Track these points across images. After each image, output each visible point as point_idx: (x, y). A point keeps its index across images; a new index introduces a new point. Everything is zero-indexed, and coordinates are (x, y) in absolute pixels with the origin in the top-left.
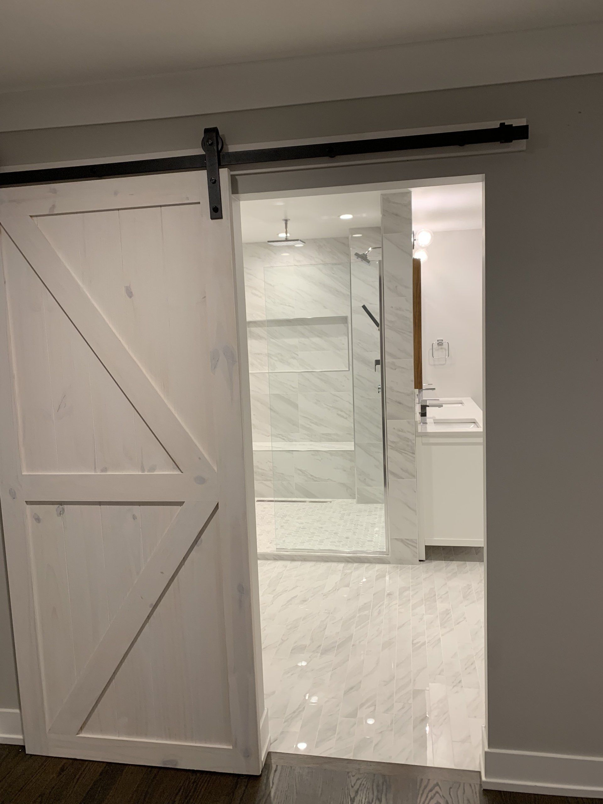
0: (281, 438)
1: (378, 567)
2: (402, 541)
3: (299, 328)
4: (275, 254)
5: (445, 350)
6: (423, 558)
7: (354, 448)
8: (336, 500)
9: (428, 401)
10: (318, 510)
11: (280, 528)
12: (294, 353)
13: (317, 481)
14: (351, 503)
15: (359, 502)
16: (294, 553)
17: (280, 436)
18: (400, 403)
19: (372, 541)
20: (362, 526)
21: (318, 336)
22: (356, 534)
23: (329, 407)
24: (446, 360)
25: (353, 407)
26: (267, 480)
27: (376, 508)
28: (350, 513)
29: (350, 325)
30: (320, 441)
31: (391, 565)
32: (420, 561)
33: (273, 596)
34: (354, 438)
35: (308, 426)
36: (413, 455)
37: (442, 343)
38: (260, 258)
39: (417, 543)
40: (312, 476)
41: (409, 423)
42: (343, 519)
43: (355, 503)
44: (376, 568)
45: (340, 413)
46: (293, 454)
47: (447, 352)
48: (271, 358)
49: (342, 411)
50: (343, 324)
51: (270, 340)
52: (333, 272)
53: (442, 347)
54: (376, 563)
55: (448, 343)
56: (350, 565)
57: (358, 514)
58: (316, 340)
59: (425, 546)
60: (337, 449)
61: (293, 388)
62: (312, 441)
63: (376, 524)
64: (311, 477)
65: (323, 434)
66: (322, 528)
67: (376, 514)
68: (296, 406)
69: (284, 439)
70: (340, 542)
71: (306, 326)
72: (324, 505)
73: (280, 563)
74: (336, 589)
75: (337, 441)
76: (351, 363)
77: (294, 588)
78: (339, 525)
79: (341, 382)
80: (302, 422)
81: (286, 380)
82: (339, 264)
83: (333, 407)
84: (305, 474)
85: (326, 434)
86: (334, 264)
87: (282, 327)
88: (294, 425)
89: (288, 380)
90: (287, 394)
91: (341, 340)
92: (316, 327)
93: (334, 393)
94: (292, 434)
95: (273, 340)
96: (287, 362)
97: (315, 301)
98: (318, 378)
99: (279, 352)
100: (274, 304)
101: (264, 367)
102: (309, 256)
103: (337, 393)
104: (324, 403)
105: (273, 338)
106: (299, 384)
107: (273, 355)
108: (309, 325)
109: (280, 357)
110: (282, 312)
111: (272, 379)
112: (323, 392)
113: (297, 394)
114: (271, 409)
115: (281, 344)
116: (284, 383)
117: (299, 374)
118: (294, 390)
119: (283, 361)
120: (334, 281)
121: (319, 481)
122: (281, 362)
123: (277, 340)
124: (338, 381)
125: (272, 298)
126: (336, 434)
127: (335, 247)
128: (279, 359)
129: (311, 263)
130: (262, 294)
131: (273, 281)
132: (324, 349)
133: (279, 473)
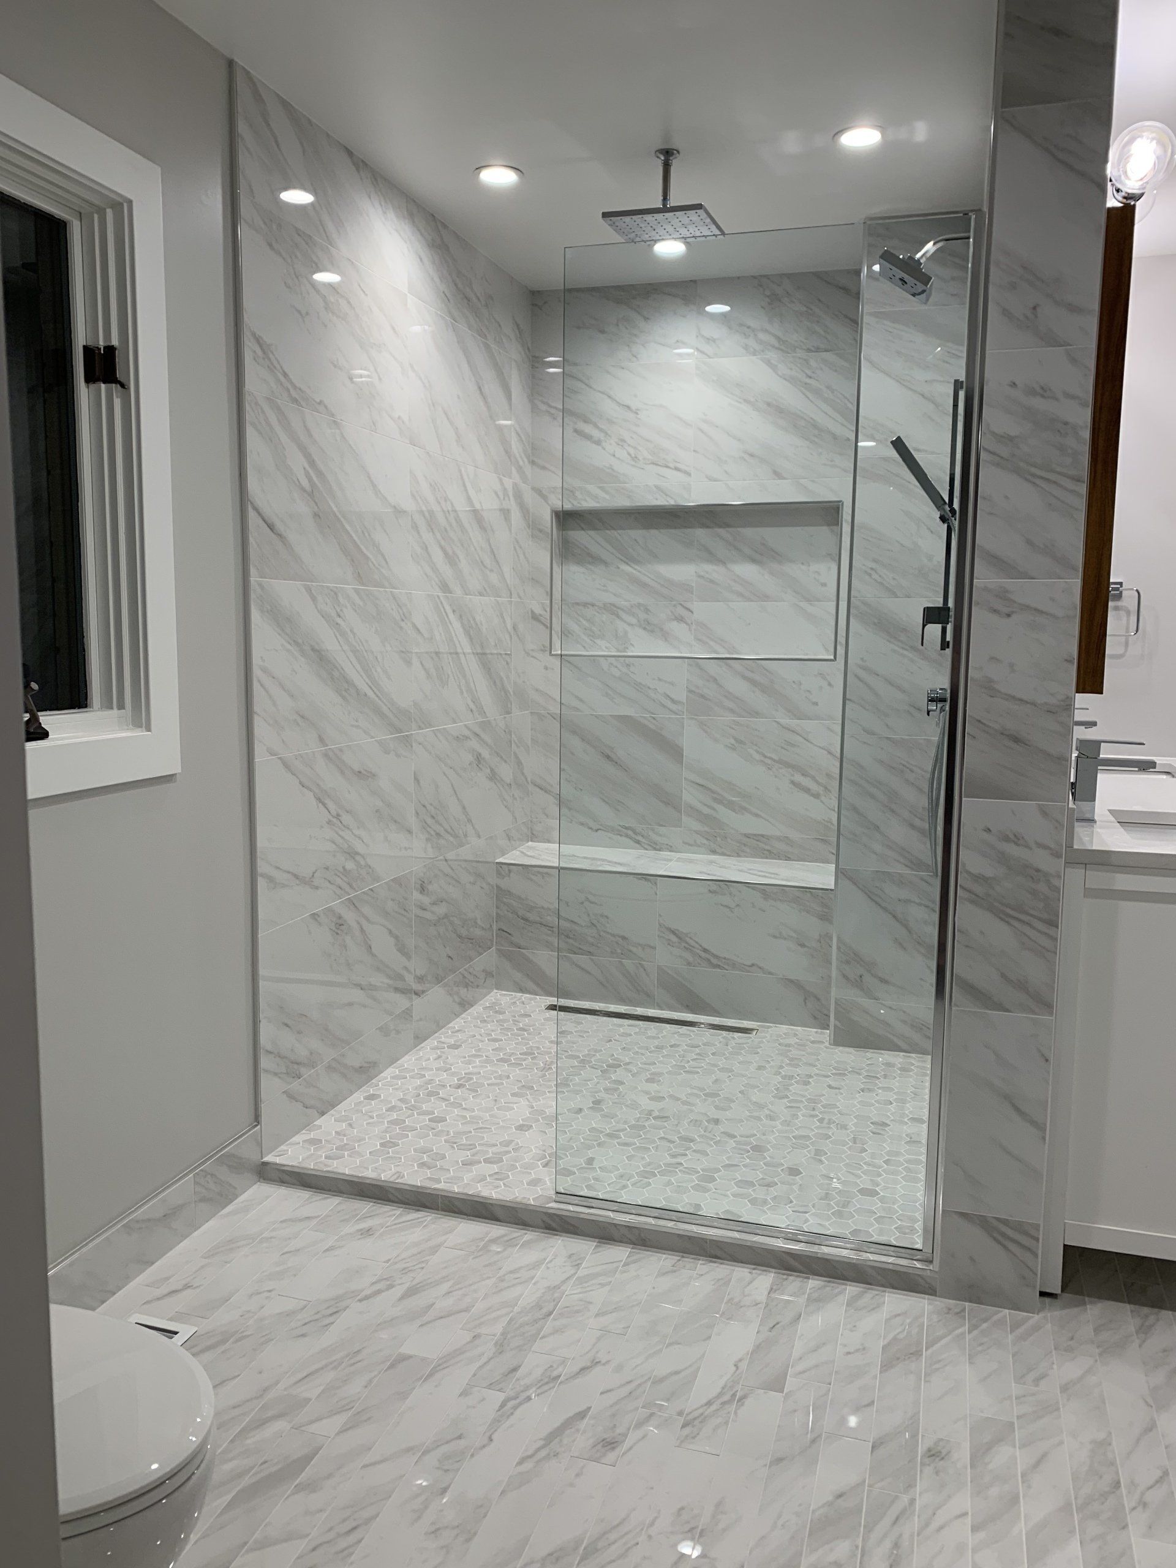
0: (631, 838)
1: (893, 1302)
2: (983, 1223)
3: (700, 534)
4: (646, 319)
5: (1128, 613)
6: (1056, 1287)
7: (833, 883)
8: (769, 1027)
9: (1102, 744)
10: (713, 1054)
11: (591, 1108)
12: (681, 605)
13: (718, 966)
14: (813, 1042)
15: (839, 1041)
16: (611, 1214)
17: (630, 833)
18: (1016, 740)
19: (872, 1193)
20: (844, 1127)
21: (754, 561)
22: (823, 1158)
23: (769, 761)
24: (1127, 644)
25: (838, 764)
26: (582, 952)
27: (889, 1065)
28: (810, 1076)
29: (846, 528)
30: (739, 856)
31: (940, 1303)
32: (1043, 1294)
33: (501, 1396)
34: (838, 855)
35: (706, 810)
36: (1051, 931)
37: (1121, 592)
38: (602, 332)
39: (1037, 1240)
40: (705, 950)
41: (1044, 813)
42: (787, 1097)
43: (827, 1044)
44: (885, 1312)
45: (798, 778)
46: (656, 883)
47: (1134, 618)
48: (618, 616)
49: (804, 773)
50: (828, 525)
51: (618, 568)
52: (809, 372)
53: (1119, 603)
54: (883, 1286)
55: (1137, 591)
56: (794, 1283)
57: (833, 1084)
58: (747, 570)
59: (1065, 1246)
60: (782, 880)
61: (673, 701)
62: (714, 852)
63: (887, 1125)
64: (702, 954)
65: (747, 836)
66: (717, 1121)
67: (889, 1089)
68: (676, 753)
69: (638, 842)
70: (768, 1185)
71: (721, 531)
72: (733, 1038)
73: (560, 1246)
74: (734, 1395)
75: (788, 859)
76: (842, 639)
77: (583, 1369)
78: (771, 1118)
79: (808, 691)
80: (690, 796)
81: (654, 679)
82: (826, 351)
83: (780, 762)
84: (687, 943)
85: (755, 835)
86: (813, 349)
87: (654, 532)
88: (667, 804)
89: (660, 680)
90: (654, 718)
91: (818, 573)
92: (749, 532)
93: (786, 721)
94: (662, 830)
95: (627, 568)
96: (662, 630)
97: (752, 455)
98: (745, 678)
99: (641, 601)
100: (633, 463)
101: (598, 641)
102: (741, 325)
103: (794, 723)
104: (755, 748)
105: (627, 564)
106: (690, 691)
107: (622, 610)
108: (728, 526)
109: (642, 616)
110: (656, 487)
111: (618, 674)
112: (754, 717)
113: (683, 718)
114: (608, 757)
115: (648, 581)
116: (649, 688)
117: (690, 665)
118: (674, 707)
119: (649, 627)
120: (808, 398)
121: (726, 967)
122: (645, 629)
123: (639, 568)
124: (800, 689)
125: (629, 445)
126: (786, 840)
127: (820, 300)
128: (639, 621)
129: (746, 345)
130: (602, 435)
131: (636, 396)
132: (766, 598)
133: (613, 935)
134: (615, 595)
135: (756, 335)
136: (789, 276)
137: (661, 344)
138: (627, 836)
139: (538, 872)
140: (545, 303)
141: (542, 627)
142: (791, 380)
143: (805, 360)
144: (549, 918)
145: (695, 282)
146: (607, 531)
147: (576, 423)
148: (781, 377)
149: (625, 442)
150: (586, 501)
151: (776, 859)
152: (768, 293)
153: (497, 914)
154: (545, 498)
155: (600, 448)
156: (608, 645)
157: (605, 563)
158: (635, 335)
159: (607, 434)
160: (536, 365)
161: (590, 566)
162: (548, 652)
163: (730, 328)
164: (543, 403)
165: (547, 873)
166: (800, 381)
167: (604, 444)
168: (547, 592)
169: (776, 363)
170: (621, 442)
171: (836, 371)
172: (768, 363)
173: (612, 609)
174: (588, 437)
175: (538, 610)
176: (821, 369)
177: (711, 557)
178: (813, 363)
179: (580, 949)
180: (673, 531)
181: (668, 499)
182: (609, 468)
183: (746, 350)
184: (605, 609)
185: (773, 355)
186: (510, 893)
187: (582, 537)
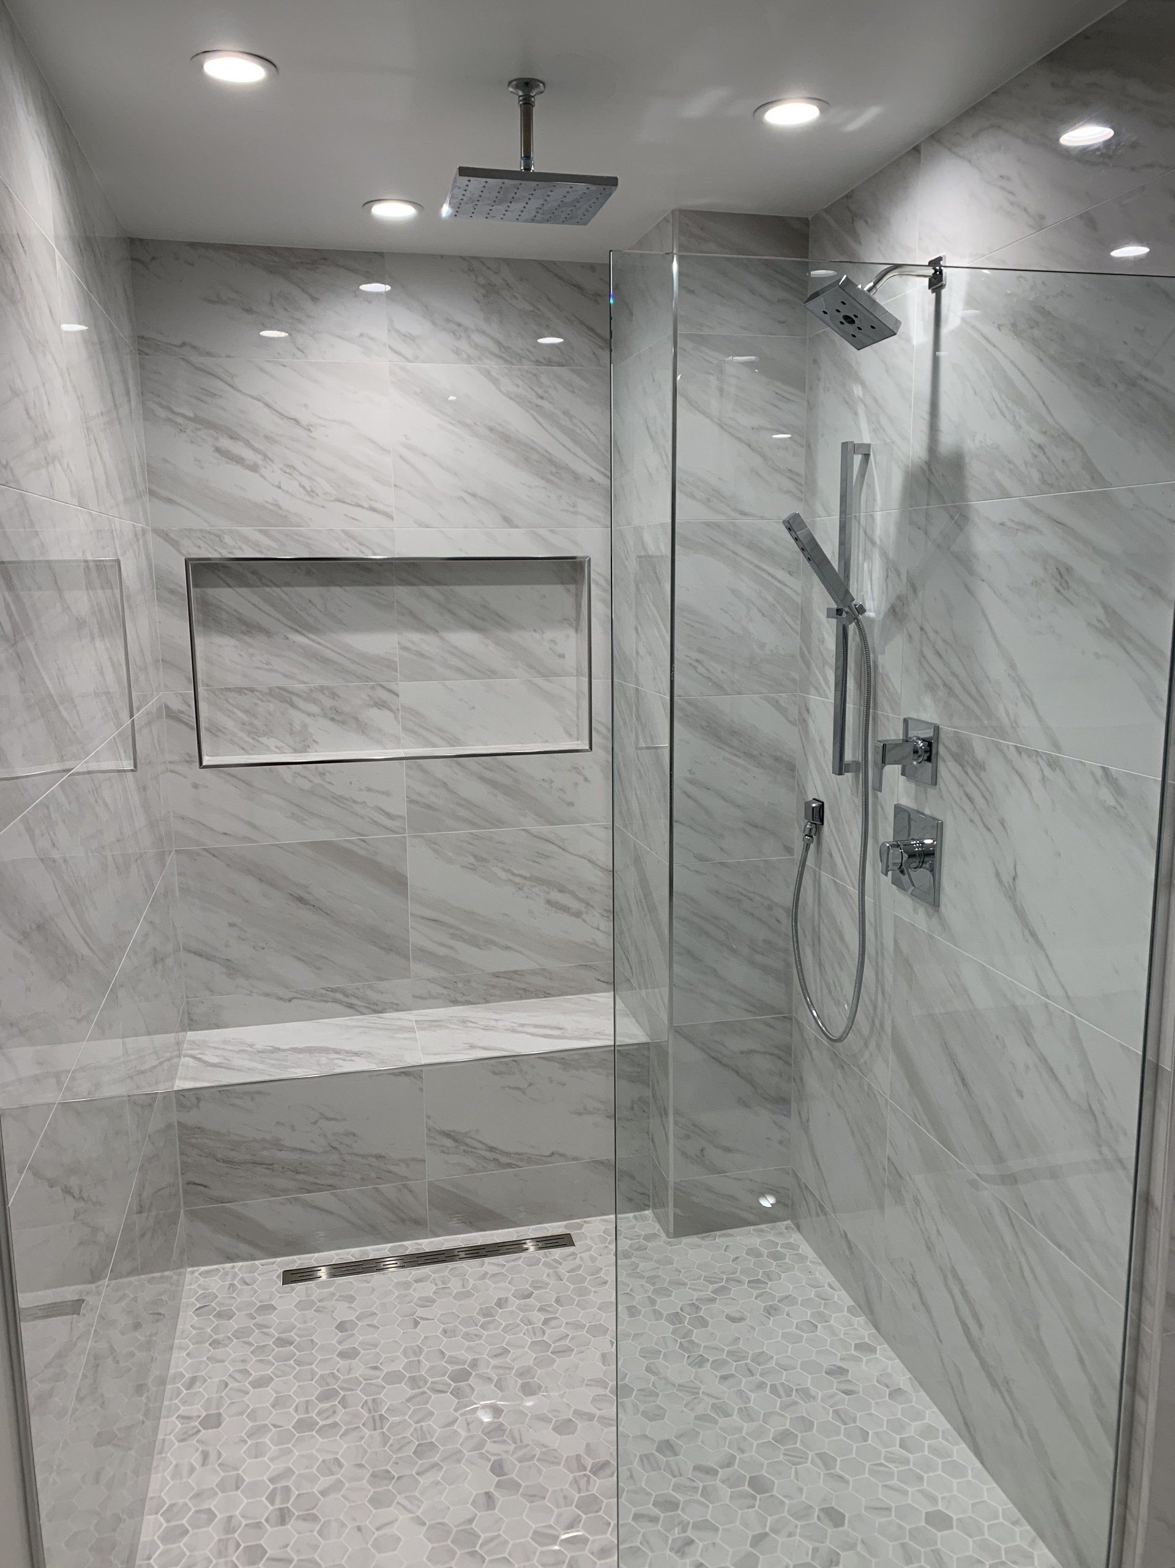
3: (402, 593)
4: (314, 299)
8: (579, 1226)
12: (382, 686)
13: (510, 1165)
14: (647, 1239)
17: (339, 996)
21: (474, 628)
23: (518, 880)
26: (320, 1187)
30: (487, 1001)
35: (442, 951)
38: (249, 311)
40: (492, 1149)
43: (666, 1236)
45: (555, 896)
48: (292, 704)
49: (562, 890)
50: (563, 583)
51: (288, 639)
52: (540, 392)
58: (466, 640)
61: (389, 815)
64: (488, 1154)
65: (496, 975)
68: (398, 882)
69: (351, 1006)
71: (429, 590)
75: (547, 995)
79: (561, 790)
80: (418, 936)
81: (361, 790)
82: (560, 365)
83: (532, 879)
84: (467, 1145)
85: (506, 972)
86: (543, 361)
87: (336, 590)
88: (389, 950)
89: (369, 790)
90: (363, 841)
91: (553, 641)
92: (466, 591)
93: (536, 828)
94: (384, 985)
95: (299, 639)
96: (357, 719)
97: (474, 495)
98: (482, 779)
99: (326, 683)
100: (309, 499)
101: (263, 740)
102: (448, 320)
103: (545, 829)
104: (500, 865)
105: (297, 631)
106: (411, 801)
107: (298, 695)
108: (439, 583)
109: (328, 702)
110: (345, 532)
111: (307, 786)
112: (498, 827)
113: (405, 837)
114: (300, 900)
115: (330, 655)
116: (354, 801)
117: (409, 767)
118: (389, 823)
119: (339, 717)
120: (541, 424)
121: (520, 1164)
122: (333, 719)
123: (319, 640)
124: (551, 788)
125: (301, 474)
126: (543, 972)
127: (549, 299)
128: (322, 710)
129: (457, 349)
130: (260, 457)
131: (306, 406)
132: (492, 673)
133: (363, 1156)
134: (285, 675)
135: (469, 337)
136: (507, 261)
137: (339, 337)
138: (335, 1001)
139: (245, 1093)
140: (153, 258)
141: (183, 727)
142: (519, 400)
143: (535, 375)
144: (265, 1153)
145: (381, 254)
146: (267, 589)
147: (217, 439)
148: (504, 394)
149: (294, 468)
150: (240, 548)
151: (533, 998)
152: (482, 281)
153: (182, 1162)
154: (175, 544)
155: (257, 475)
156: (280, 744)
157: (267, 633)
158: (299, 321)
159: (265, 456)
160: (146, 350)
161: (245, 637)
162: (198, 764)
163: (434, 323)
164: (161, 406)
165: (259, 1092)
166: (530, 402)
167: (263, 471)
168: (189, 679)
169: (497, 376)
170: (290, 469)
171: (574, 392)
172: (488, 374)
173: (284, 696)
174: (239, 460)
175: (176, 705)
176: (555, 388)
177: (420, 624)
178: (544, 379)
179: (316, 1184)
180: (361, 588)
181: (364, 549)
182: (272, 504)
183: (458, 355)
184: (272, 696)
185: (494, 366)
186: (200, 1130)
187: (228, 597)
